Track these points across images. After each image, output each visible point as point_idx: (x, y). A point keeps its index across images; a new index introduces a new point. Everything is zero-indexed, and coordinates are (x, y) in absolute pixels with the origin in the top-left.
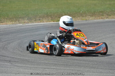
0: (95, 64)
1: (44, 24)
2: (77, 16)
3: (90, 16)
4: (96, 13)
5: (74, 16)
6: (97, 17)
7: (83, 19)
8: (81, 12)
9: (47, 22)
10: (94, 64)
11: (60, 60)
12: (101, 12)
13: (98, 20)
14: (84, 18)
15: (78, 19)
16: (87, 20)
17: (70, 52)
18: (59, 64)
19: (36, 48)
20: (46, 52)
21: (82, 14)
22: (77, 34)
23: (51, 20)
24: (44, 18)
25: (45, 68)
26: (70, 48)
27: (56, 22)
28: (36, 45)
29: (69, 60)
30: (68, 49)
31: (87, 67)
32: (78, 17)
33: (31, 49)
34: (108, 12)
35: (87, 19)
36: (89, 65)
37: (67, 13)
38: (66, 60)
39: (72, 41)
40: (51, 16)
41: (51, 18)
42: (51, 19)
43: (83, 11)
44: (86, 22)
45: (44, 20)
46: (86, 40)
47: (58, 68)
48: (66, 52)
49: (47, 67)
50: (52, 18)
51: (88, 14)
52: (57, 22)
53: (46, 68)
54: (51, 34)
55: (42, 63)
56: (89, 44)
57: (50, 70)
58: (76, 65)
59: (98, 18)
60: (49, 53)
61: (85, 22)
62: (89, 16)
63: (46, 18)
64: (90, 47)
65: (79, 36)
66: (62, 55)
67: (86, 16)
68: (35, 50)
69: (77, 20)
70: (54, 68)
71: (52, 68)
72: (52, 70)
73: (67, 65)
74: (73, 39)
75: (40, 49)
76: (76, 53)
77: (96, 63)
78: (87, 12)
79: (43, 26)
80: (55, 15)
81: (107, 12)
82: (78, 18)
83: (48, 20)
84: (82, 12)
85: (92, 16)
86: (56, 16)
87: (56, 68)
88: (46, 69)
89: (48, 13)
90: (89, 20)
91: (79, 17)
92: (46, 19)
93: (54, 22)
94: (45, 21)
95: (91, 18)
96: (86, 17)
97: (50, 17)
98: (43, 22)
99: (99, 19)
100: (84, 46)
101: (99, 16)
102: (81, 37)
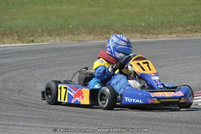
0: (96, 119)
1: (5, 47)
2: (63, 34)
3: (87, 33)
4: (96, 29)
5: (58, 33)
6: (98, 36)
7: (73, 39)
8: (70, 26)
9: (10, 44)
10: (94, 119)
11: (34, 111)
12: (106, 27)
13: (100, 41)
14: (75, 38)
15: (65, 39)
16: (80, 41)
18: (34, 119)
21: (72, 31)
23: (18, 39)
24: (6, 37)
25: (8, 125)
27: (26, 43)
29: (50, 111)
31: (82, 123)
32: (65, 35)
34: (118, 28)
35: (82, 39)
36: (86, 119)
37: (47, 28)
38: (45, 111)
40: (17, 33)
41: (18, 35)
42: (17, 37)
43: (73, 24)
44: (80, 45)
45: (5, 40)
47: (31, 124)
49: (11, 123)
50: (20, 36)
51: (83, 31)
52: (28, 43)
53: (10, 125)
55: (3, 115)
57: (18, 128)
58: (63, 121)
59: (101, 37)
61: (77, 44)
62: (85, 35)
63: (9, 36)
67: (79, 34)
69: (64, 41)
70: (25, 124)
71: (21, 126)
72: (22, 128)
73: (47, 119)
77: (98, 117)
78: (80, 27)
79: (4, 50)
80: (25, 31)
81: (115, 27)
82: (66, 37)
83: (13, 40)
84: (73, 27)
85: (90, 34)
86: (27, 33)
87: (28, 124)
88: (10, 127)
89: (12, 27)
90: (84, 41)
91: (67, 35)
92: (8, 38)
93: (23, 43)
94: (6, 42)
95: (87, 38)
96: (80, 36)
97: (15, 35)
98: (4, 43)
99: (103, 39)
101: (101, 34)
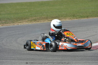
17: (63, 48)
19: (33, 46)
20: (42, 49)
22: (67, 34)
26: (64, 45)
28: (33, 43)
30: (62, 46)
33: (28, 47)
39: (63, 39)
46: (76, 38)
48: (60, 48)
54: (44, 34)
56: (78, 41)
60: (45, 50)
64: (79, 44)
65: (69, 35)
66: (57, 51)
68: (32, 48)
74: (64, 38)
75: (36, 47)
76: (69, 49)
100: (74, 43)
102: (71, 35)
